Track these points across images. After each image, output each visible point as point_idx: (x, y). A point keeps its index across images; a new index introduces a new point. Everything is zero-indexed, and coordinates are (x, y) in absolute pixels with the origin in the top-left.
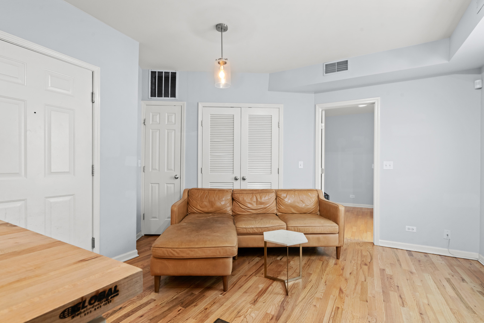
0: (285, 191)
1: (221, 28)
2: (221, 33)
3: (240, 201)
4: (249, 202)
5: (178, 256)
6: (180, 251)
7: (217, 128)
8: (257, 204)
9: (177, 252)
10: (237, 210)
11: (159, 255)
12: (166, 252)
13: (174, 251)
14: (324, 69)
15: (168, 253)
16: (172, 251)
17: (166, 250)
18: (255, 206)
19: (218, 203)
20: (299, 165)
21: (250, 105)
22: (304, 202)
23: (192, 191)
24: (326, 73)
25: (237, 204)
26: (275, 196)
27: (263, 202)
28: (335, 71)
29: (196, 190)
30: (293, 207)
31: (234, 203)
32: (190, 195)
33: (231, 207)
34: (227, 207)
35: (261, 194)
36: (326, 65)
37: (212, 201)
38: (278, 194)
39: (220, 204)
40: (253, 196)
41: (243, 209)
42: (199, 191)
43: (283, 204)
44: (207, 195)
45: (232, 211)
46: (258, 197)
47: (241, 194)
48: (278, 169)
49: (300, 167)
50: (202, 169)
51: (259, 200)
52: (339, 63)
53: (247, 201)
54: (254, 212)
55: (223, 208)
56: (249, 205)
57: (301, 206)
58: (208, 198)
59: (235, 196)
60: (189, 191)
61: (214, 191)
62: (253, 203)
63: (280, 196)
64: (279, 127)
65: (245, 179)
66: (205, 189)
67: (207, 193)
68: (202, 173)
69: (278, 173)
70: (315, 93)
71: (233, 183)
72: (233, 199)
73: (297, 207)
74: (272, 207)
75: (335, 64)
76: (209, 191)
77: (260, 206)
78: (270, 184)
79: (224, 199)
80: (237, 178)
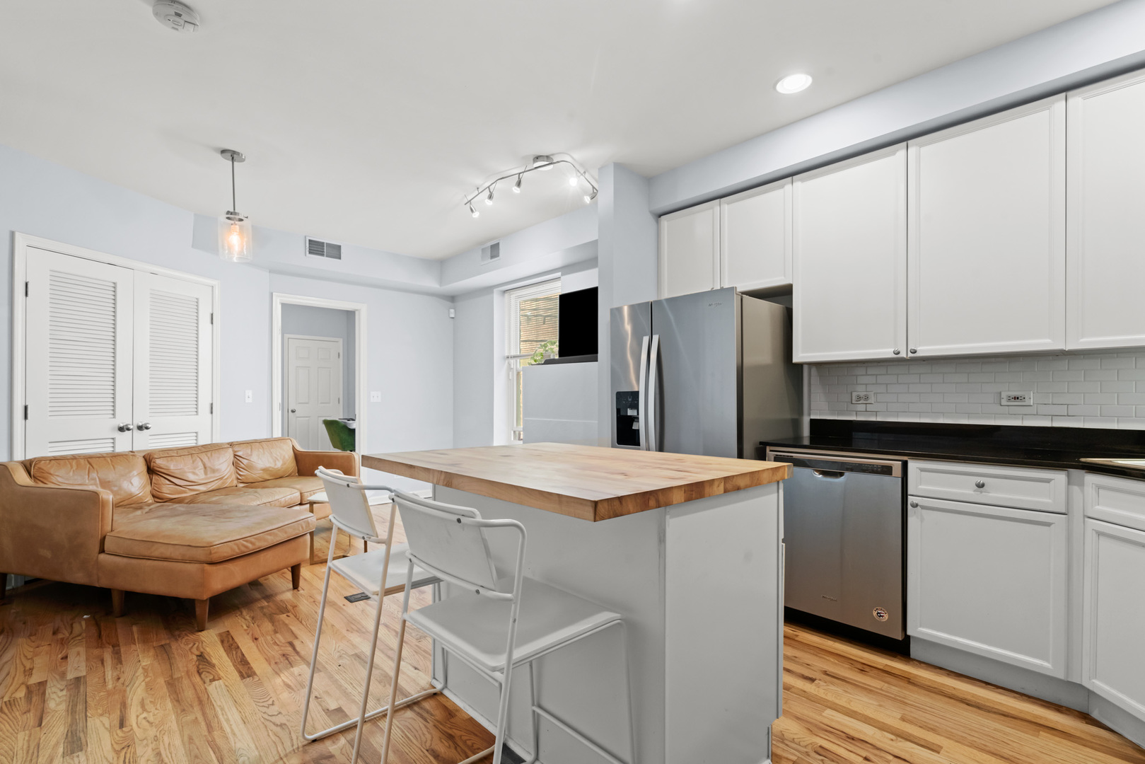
0: (247, 445)
1: (233, 155)
2: (231, 162)
3: (172, 472)
4: (190, 470)
5: (254, 547)
6: (255, 539)
7: (68, 308)
8: (206, 473)
9: (251, 543)
10: (168, 492)
11: (225, 554)
12: (236, 548)
13: (247, 541)
14: (306, 246)
15: (239, 548)
16: (244, 543)
17: (235, 544)
18: (204, 476)
19: (125, 482)
20: (247, 397)
21: (155, 269)
22: (279, 458)
23: (42, 465)
24: (310, 253)
25: (162, 479)
26: (232, 456)
27: (217, 467)
28: (323, 255)
29: (53, 462)
30: (265, 470)
31: (155, 477)
32: (38, 474)
33: (149, 488)
34: (144, 487)
35: (209, 454)
36: (310, 241)
37: (109, 482)
38: (236, 452)
39: (130, 485)
40: (194, 458)
41: (180, 486)
42: (62, 462)
43: (249, 467)
44: (89, 468)
45: (154, 496)
46: (206, 460)
47: (169, 459)
48: (212, 404)
49: (249, 401)
50: (26, 408)
51: (208, 464)
52: (329, 245)
53: (186, 470)
54: (202, 488)
55: (137, 493)
56: (191, 477)
57: (276, 467)
58: (94, 475)
59: (154, 462)
60: (31, 466)
61: (102, 459)
62: (197, 471)
63: (239, 454)
64: (212, 323)
65: (147, 428)
66: (74, 457)
67: (88, 465)
68: (26, 417)
69: (212, 413)
70: (270, 272)
71: (113, 439)
72: (151, 471)
73: (270, 469)
74: (231, 475)
75: (323, 243)
76: (90, 462)
77: (213, 475)
78: (195, 435)
79: (135, 473)
80: (129, 426)
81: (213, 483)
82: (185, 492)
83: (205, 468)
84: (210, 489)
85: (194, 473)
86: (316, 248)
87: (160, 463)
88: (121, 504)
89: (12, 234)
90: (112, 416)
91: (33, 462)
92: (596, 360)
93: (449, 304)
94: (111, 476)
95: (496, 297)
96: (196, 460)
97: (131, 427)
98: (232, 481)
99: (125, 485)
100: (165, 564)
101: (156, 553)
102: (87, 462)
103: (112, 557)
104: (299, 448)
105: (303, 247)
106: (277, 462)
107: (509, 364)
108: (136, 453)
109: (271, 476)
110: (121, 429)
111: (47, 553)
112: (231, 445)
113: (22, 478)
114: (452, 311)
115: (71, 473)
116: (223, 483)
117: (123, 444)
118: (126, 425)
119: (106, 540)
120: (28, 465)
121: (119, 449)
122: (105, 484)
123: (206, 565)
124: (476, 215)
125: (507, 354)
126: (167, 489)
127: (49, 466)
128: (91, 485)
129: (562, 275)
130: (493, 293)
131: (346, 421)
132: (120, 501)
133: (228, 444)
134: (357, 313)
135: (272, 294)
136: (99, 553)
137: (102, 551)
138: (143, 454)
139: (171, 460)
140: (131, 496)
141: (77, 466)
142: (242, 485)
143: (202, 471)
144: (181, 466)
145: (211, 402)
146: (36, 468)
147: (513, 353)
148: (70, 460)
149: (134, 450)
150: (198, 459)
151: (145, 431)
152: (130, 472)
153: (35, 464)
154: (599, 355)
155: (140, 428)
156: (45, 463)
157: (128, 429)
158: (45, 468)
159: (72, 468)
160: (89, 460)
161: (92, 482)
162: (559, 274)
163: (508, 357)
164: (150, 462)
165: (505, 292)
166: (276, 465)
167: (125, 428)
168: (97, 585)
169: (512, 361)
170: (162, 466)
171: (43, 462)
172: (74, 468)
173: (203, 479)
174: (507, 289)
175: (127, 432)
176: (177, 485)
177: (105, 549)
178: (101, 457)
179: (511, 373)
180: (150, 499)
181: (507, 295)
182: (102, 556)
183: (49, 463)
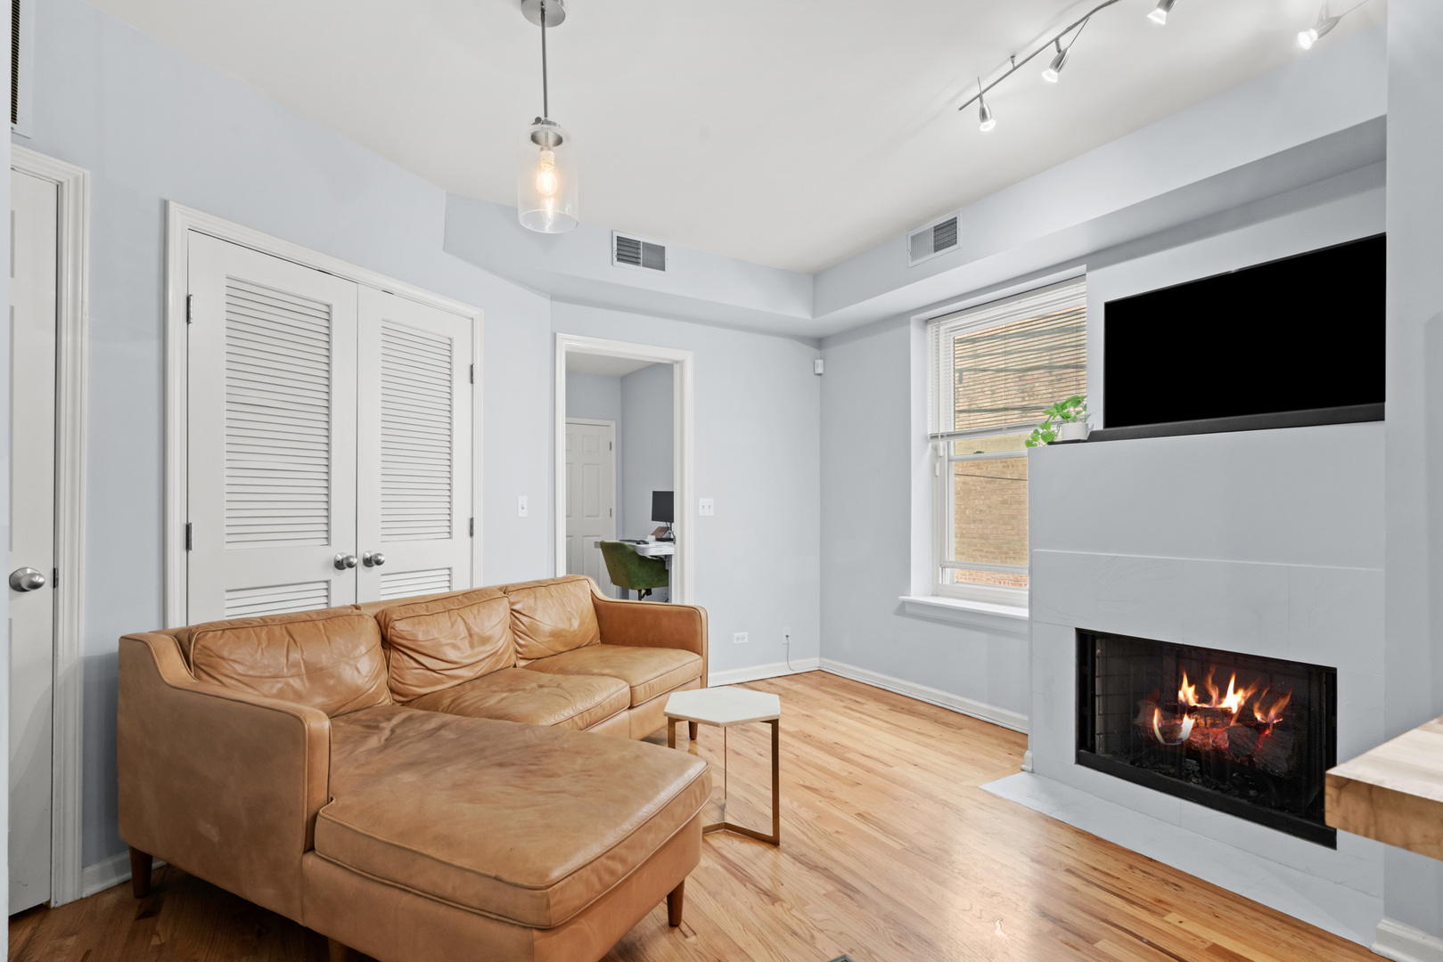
0: (526, 591)
1: (543, 6)
3: (421, 646)
4: (449, 641)
8: (472, 647)
9: (623, 861)
10: (415, 682)
12: (594, 879)
14: (613, 248)
15: (600, 880)
18: (468, 652)
19: (348, 668)
20: (520, 508)
21: (391, 284)
22: (575, 614)
23: (209, 640)
24: (619, 260)
25: (405, 657)
26: (509, 611)
27: (488, 633)
28: (637, 263)
29: (227, 632)
30: (556, 635)
31: (394, 655)
32: (201, 660)
33: (384, 677)
34: (377, 677)
35: (475, 609)
36: (619, 239)
37: (321, 669)
38: (513, 604)
39: (356, 673)
40: (453, 619)
41: (434, 671)
42: (243, 633)
43: (532, 632)
44: (289, 641)
45: (392, 691)
46: (470, 621)
47: (416, 620)
48: (472, 520)
49: (523, 513)
50: (188, 528)
51: (475, 629)
52: (648, 247)
53: (444, 641)
54: (467, 673)
55: (368, 686)
56: (452, 654)
57: (572, 629)
58: (295, 656)
59: (392, 628)
60: (190, 643)
61: (310, 624)
62: (459, 643)
63: (517, 607)
64: (472, 382)
65: (379, 563)
66: (265, 622)
67: (287, 638)
68: (188, 546)
69: (472, 534)
70: (551, 299)
71: (327, 582)
72: (388, 643)
73: (564, 633)
74: (508, 646)
75: (638, 243)
76: (288, 629)
77: (482, 649)
78: (447, 572)
79: (363, 649)
80: (351, 560)
81: (483, 664)
82: (440, 682)
83: (471, 635)
84: (479, 674)
85: (455, 647)
86: (628, 251)
87: (401, 627)
88: (342, 710)
89: (165, 205)
90: (325, 542)
91: (193, 634)
92: (1380, 417)
93: (811, 351)
94: (323, 656)
95: (914, 331)
96: (456, 621)
97: (354, 561)
98: (510, 656)
99: (348, 674)
100: (442, 911)
101: (421, 881)
102: (285, 633)
103: (331, 867)
104: (600, 595)
105: (608, 250)
106: (573, 620)
107: (935, 449)
108: (363, 611)
109: (565, 646)
110: (340, 565)
111: (210, 831)
112: (505, 590)
113: (173, 668)
114: (820, 362)
115: (259, 654)
116: (498, 661)
117: (343, 592)
118: (348, 558)
119: (318, 825)
120: (185, 641)
121: (336, 602)
122: (315, 673)
123: (536, 933)
124: (989, 126)
125: (930, 432)
126: (414, 678)
127: (221, 642)
128: (292, 676)
129: (1089, 269)
130: (909, 323)
131: (635, 544)
132: (339, 705)
133: (500, 589)
134: (677, 368)
135: (555, 334)
136: (305, 852)
137: (310, 848)
138: (375, 611)
139: (419, 623)
140: (357, 692)
141: (269, 640)
142: (523, 663)
143: (466, 643)
144: (435, 633)
145: (470, 517)
146: (199, 646)
147: (943, 430)
148: (258, 629)
149: (360, 602)
150: (459, 620)
151: (376, 567)
152: (356, 647)
153: (197, 640)
154: (1387, 404)
155: (368, 562)
156: (214, 636)
157: (350, 565)
158: (213, 648)
159: (259, 643)
160: (289, 626)
161: (294, 671)
162: (1082, 269)
163: (934, 437)
164: (386, 629)
165: (928, 321)
166: (571, 625)
167: (345, 562)
168: (301, 923)
169: (942, 443)
170: (404, 634)
171: (211, 634)
172: (264, 646)
173: (468, 657)
174: (932, 315)
175: (348, 570)
176: (428, 669)
177: (316, 846)
178: (307, 619)
179: (938, 465)
180: (386, 699)
181: (931, 328)
182: (310, 860)
183: (222, 636)
